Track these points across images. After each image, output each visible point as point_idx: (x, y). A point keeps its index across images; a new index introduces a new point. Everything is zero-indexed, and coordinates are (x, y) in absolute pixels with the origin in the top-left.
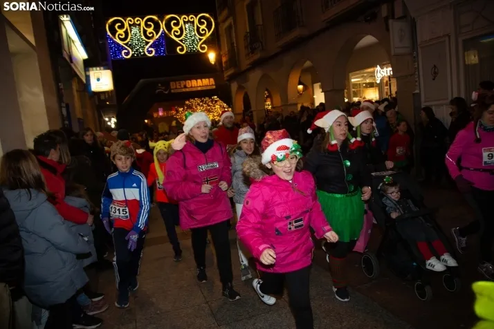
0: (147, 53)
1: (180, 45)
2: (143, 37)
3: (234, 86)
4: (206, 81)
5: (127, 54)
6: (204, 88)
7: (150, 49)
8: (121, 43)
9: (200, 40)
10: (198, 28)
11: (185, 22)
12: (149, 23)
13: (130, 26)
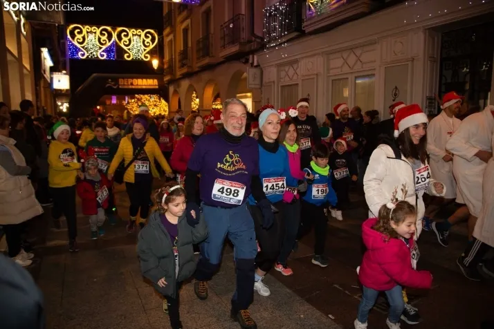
0: (99, 56)
1: (127, 52)
2: (99, 44)
3: (171, 89)
4: (150, 82)
5: (83, 55)
6: (148, 87)
7: (102, 53)
8: (79, 46)
9: (145, 50)
10: (144, 41)
11: (133, 35)
12: (103, 32)
13: (88, 32)
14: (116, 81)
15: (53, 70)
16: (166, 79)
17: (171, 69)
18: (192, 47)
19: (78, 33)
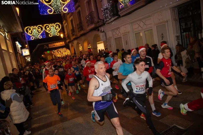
0: (39, 38)
1: (50, 34)
2: (38, 33)
3: (70, 45)
4: (61, 43)
5: (33, 38)
6: (61, 45)
7: (40, 36)
8: (30, 35)
9: (57, 31)
10: (56, 28)
11: (51, 26)
12: (39, 28)
13: (33, 29)
14: (47, 45)
15: (22, 48)
16: (67, 41)
17: (69, 37)
18: (75, 27)
19: (29, 30)
